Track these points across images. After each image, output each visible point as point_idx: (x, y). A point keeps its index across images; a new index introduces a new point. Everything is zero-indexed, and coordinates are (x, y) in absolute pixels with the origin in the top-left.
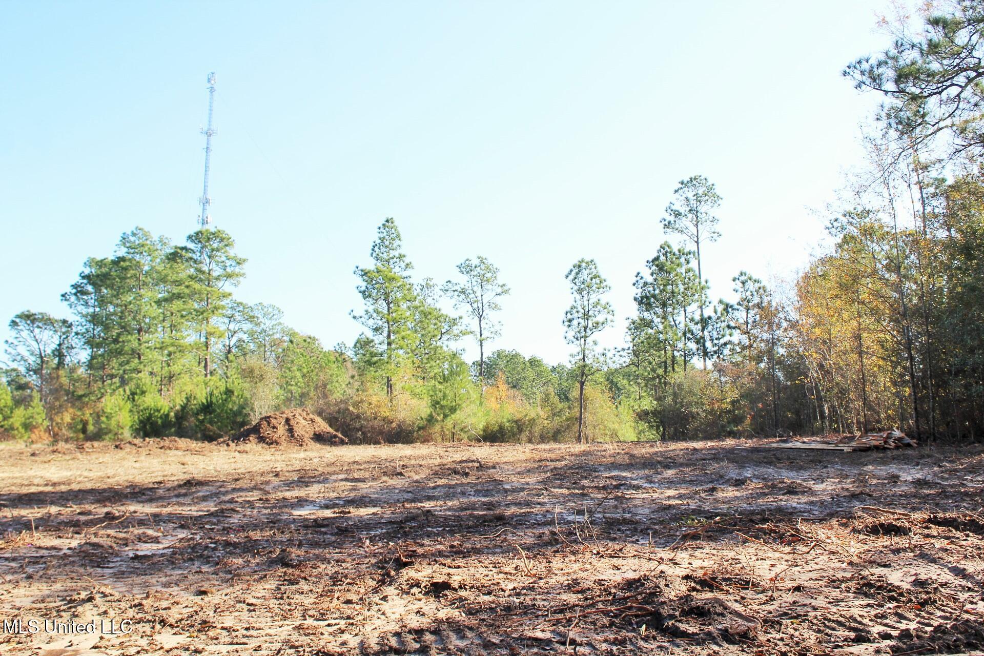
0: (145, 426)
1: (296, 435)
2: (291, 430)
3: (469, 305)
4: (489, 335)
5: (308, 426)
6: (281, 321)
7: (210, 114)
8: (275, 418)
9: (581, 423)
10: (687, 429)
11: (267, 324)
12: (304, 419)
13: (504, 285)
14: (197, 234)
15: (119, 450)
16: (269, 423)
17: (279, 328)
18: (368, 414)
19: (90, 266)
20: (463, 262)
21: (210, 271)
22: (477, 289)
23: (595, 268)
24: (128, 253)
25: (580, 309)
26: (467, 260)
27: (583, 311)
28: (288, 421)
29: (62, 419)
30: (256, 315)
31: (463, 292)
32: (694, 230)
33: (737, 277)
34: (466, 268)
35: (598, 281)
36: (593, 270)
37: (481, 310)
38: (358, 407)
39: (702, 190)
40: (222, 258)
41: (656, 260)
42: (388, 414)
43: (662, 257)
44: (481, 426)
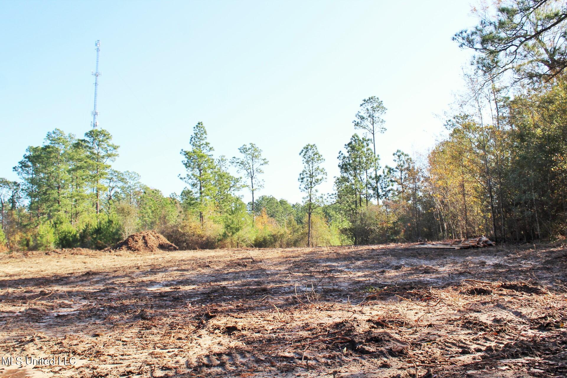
0: (62, 242)
1: (149, 245)
2: (146, 243)
3: (245, 170)
4: (257, 187)
5: (155, 240)
6: (140, 181)
7: (97, 64)
8: (137, 236)
9: (309, 236)
10: (368, 238)
11: (131, 183)
12: (154, 236)
13: (265, 159)
14: (91, 132)
15: (48, 256)
16: (133, 239)
17: (138, 185)
18: (190, 233)
19: (30, 151)
20: (242, 146)
21: (98, 153)
22: (250, 161)
23: (316, 149)
24: (51, 143)
25: (308, 172)
26: (244, 145)
28: (144, 237)
29: (15, 238)
30: (125, 178)
31: (242, 163)
32: (371, 127)
33: (395, 153)
34: (244, 150)
35: (317, 156)
36: (315, 150)
37: (252, 174)
38: (183, 229)
39: (376, 104)
40: (105, 146)
41: (350, 144)
42: (201, 233)
43: (353, 142)
44: (254, 239)
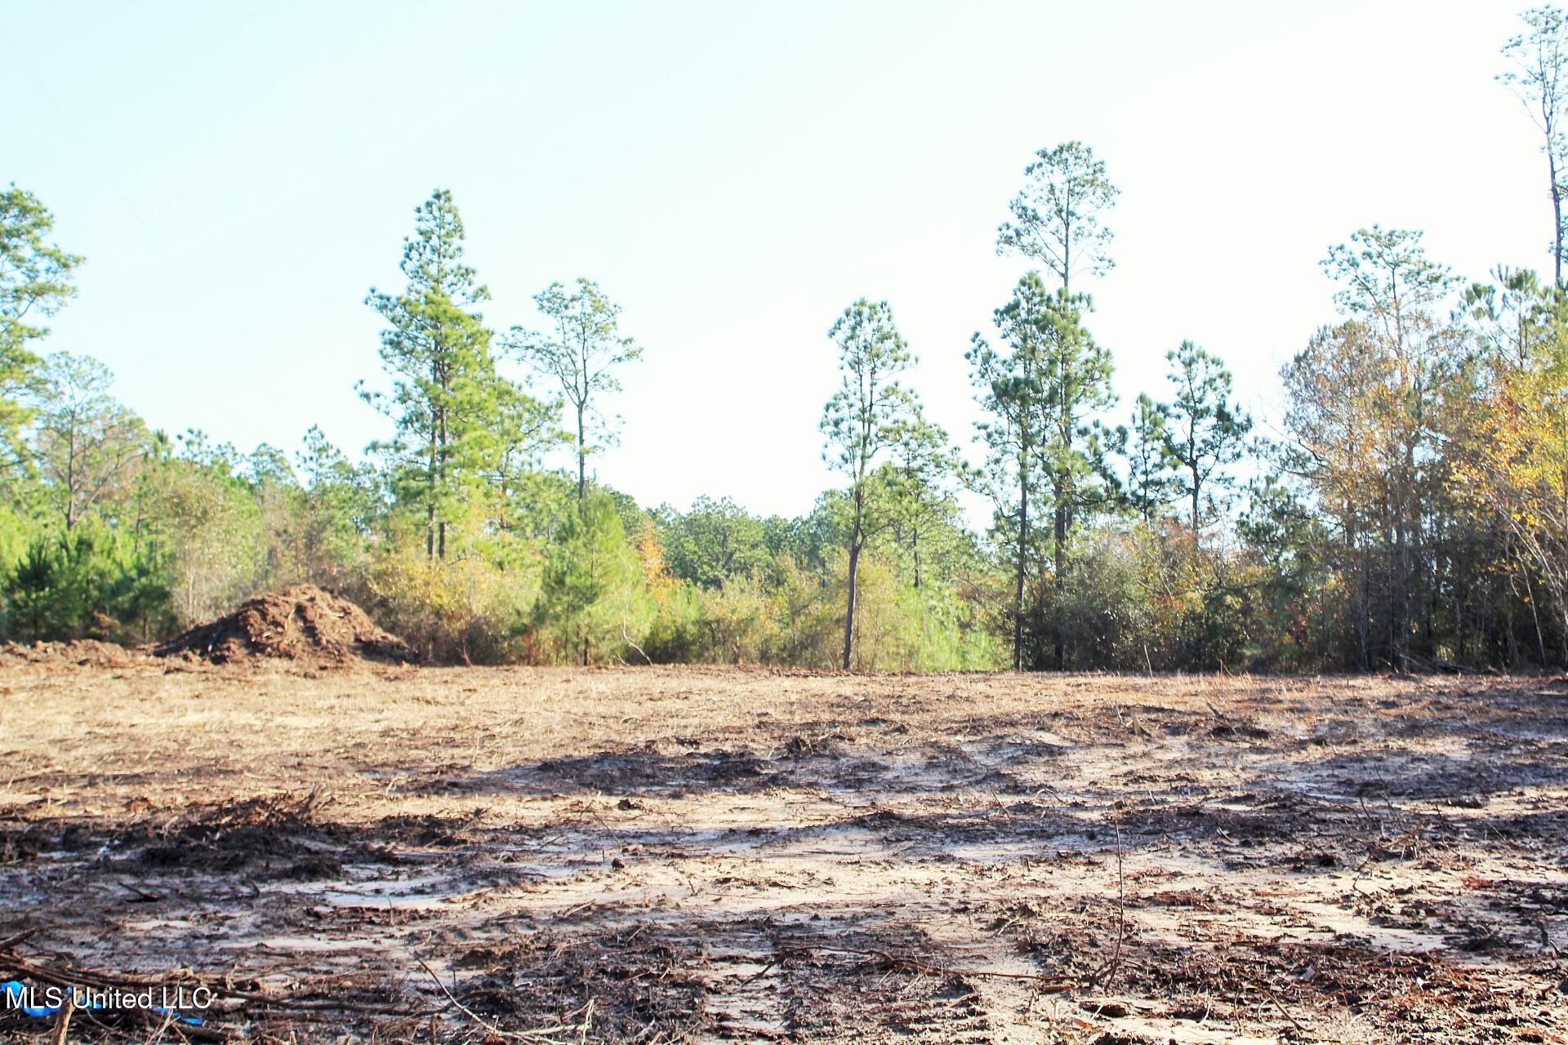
1: (324, 641)
2: (310, 630)
3: (557, 378)
4: (592, 447)
5: (340, 622)
6: (109, 392)
8: (275, 605)
9: (849, 631)
10: (1111, 650)
11: (73, 397)
12: (331, 607)
13: (631, 340)
16: (264, 615)
17: (104, 407)
18: (411, 599)
20: (546, 288)
22: (574, 344)
23: (889, 319)
25: (852, 399)
26: (555, 285)
27: (859, 405)
28: (300, 610)
30: (54, 377)
31: (547, 351)
33: (1177, 351)
34: (552, 302)
35: (889, 344)
36: (884, 322)
37: (582, 391)
38: (386, 584)
39: (1079, 172)
40: (27, 252)
41: (1012, 309)
42: (445, 600)
43: (1024, 304)
44: (647, 632)
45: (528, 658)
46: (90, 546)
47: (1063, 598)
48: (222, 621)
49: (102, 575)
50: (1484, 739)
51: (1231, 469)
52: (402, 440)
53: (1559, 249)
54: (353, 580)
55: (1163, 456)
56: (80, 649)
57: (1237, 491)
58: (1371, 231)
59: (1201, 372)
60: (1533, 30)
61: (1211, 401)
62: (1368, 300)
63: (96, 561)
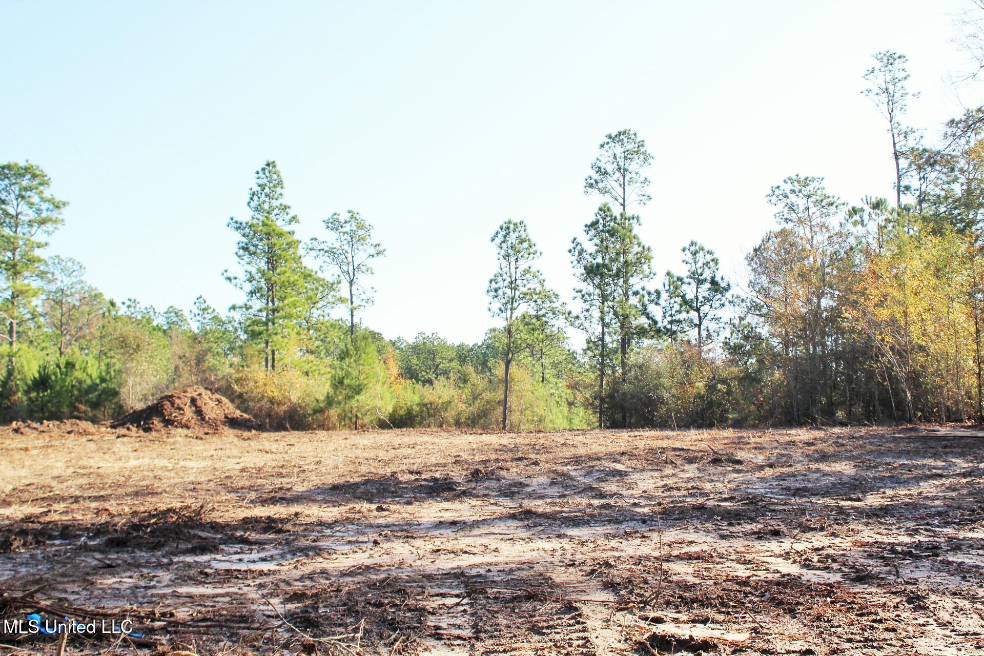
1: (207, 418)
3: (338, 267)
4: (358, 306)
5: (216, 407)
6: (83, 278)
8: (179, 398)
9: (505, 407)
10: (654, 416)
11: (62, 281)
12: (211, 399)
13: (379, 245)
16: (173, 404)
17: (80, 287)
20: (330, 216)
21: (17, 215)
22: (346, 247)
23: (525, 231)
25: (505, 276)
26: (335, 214)
27: (509, 279)
28: (193, 401)
30: (52, 270)
31: (331, 252)
33: (687, 247)
34: (333, 224)
35: (525, 245)
36: (522, 233)
37: (351, 274)
38: (242, 385)
39: (630, 146)
40: (36, 199)
41: (594, 224)
42: (276, 394)
43: (601, 221)
44: (391, 410)
45: (323, 426)
46: (73, 366)
47: (626, 387)
48: (149, 408)
49: (80, 382)
50: (863, 462)
51: (719, 313)
52: (249, 303)
53: (899, 187)
54: (223, 383)
55: (681, 306)
56: (68, 425)
57: (723, 325)
58: (794, 177)
59: (701, 258)
60: (882, 64)
61: (707, 274)
62: (794, 216)
63: (78, 374)
